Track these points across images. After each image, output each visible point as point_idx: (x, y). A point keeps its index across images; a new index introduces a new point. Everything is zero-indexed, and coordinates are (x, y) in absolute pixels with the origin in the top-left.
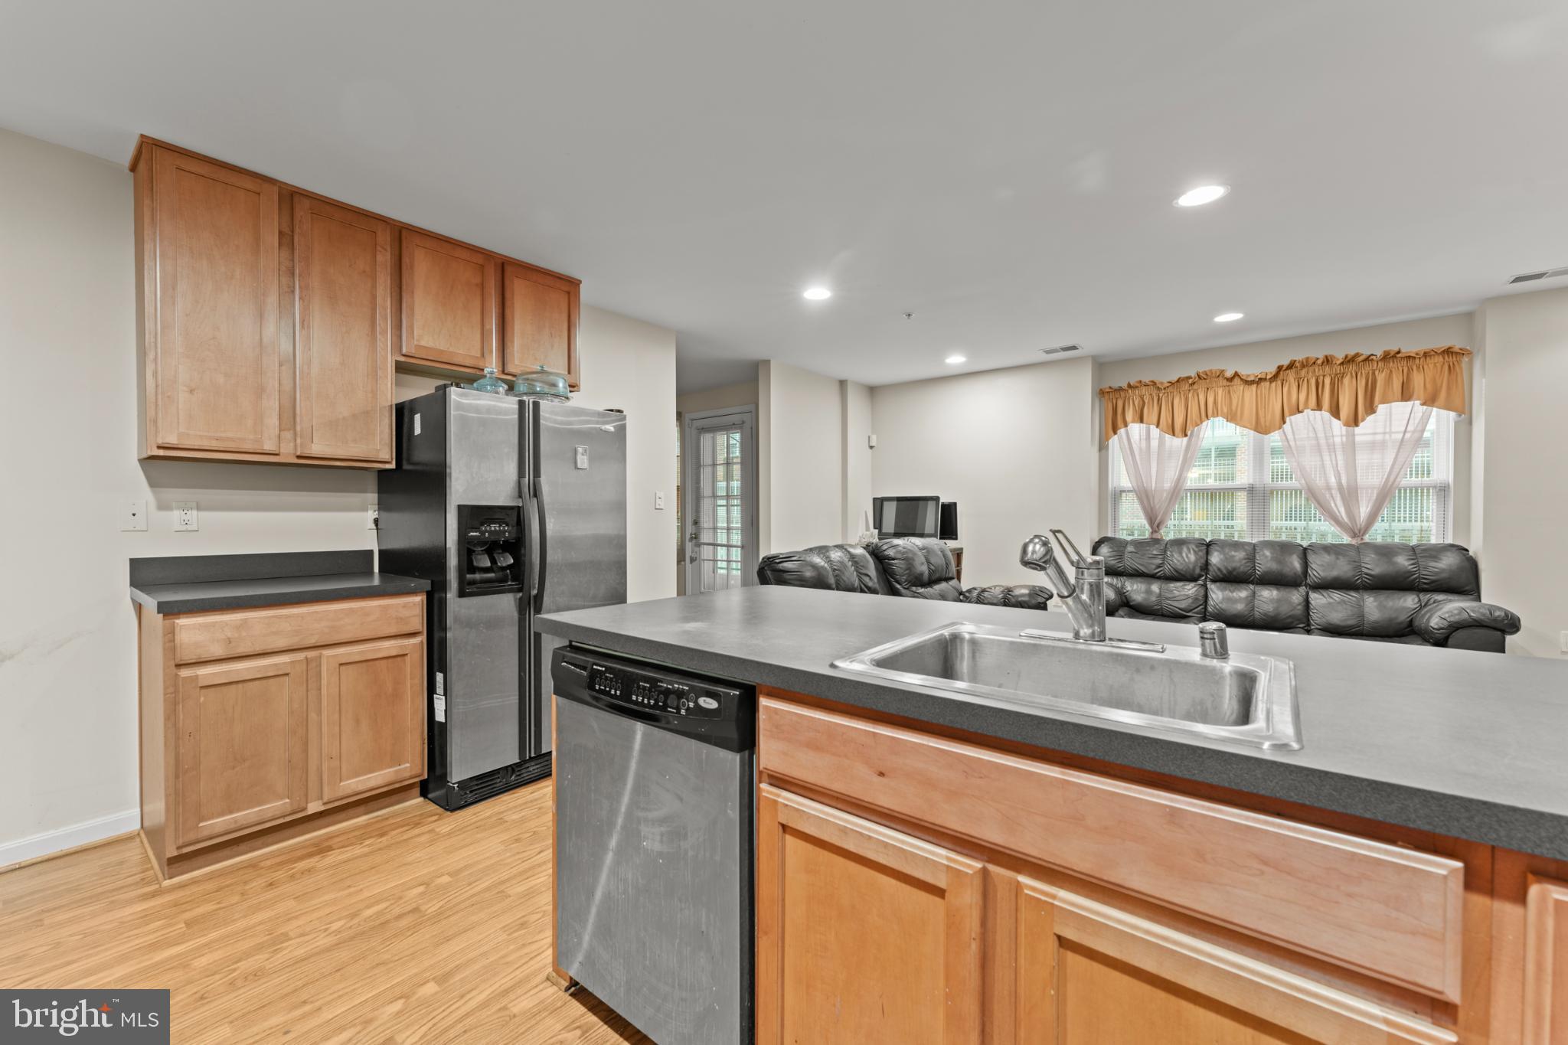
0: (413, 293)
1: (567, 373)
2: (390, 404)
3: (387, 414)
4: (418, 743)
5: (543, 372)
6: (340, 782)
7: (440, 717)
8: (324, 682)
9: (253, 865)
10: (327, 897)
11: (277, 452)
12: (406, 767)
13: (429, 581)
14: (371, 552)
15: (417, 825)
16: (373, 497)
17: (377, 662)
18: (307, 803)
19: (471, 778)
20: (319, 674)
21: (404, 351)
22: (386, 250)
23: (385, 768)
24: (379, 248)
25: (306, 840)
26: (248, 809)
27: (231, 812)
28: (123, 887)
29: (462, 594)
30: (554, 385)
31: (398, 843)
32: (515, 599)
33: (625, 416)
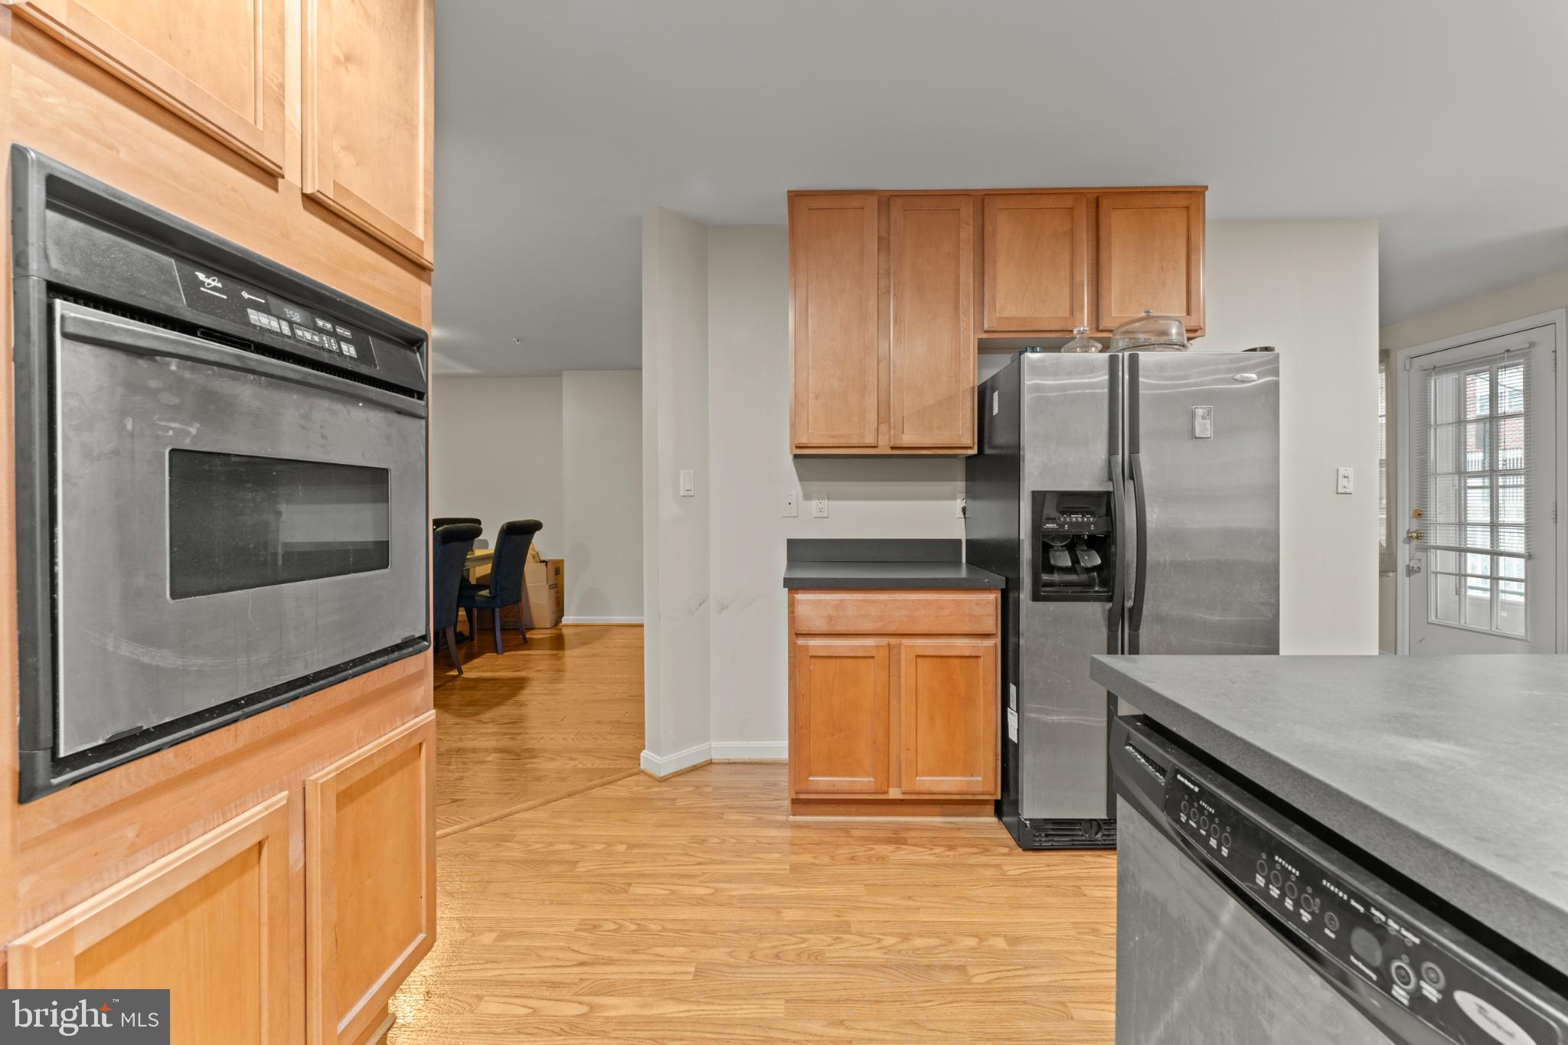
0: (995, 261)
1: (1185, 315)
2: (971, 385)
3: (969, 397)
4: (991, 757)
5: (1148, 317)
6: (917, 776)
7: (1013, 735)
8: (903, 670)
9: (845, 830)
10: (889, 900)
11: (876, 445)
12: (978, 781)
13: (1004, 578)
14: (960, 541)
15: (985, 851)
16: (961, 485)
17: (952, 660)
18: (888, 787)
19: (1045, 820)
20: (899, 662)
21: (986, 327)
22: (969, 224)
23: (958, 776)
24: (962, 225)
25: (889, 823)
26: (843, 776)
27: (831, 775)
28: (768, 808)
29: (1036, 597)
30: (1164, 333)
31: (964, 865)
32: (1104, 610)
33: (1278, 356)
